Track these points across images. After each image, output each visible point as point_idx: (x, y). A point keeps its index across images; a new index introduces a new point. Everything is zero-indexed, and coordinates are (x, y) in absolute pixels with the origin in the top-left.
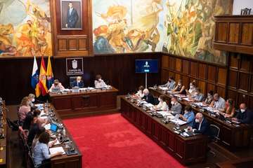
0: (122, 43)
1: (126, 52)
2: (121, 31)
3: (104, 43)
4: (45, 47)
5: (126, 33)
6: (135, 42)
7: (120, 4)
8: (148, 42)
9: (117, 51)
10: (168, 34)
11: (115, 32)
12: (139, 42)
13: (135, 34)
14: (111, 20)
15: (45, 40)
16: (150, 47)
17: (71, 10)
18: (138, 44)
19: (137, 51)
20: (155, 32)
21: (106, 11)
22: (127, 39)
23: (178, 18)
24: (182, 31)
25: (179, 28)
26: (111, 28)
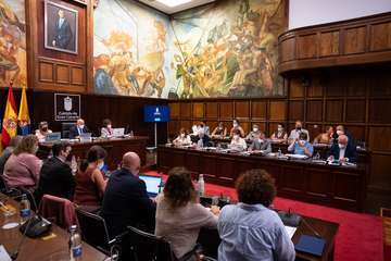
0: (127, 82)
1: (131, 94)
2: (126, 67)
3: (106, 79)
4: (14, 72)
5: (131, 69)
6: (141, 83)
7: (126, 32)
8: (154, 86)
9: (122, 92)
10: (178, 76)
11: (119, 66)
12: (145, 83)
13: (141, 73)
14: (114, 49)
15: (14, 60)
16: (157, 92)
17: (61, 21)
18: (144, 86)
19: (143, 96)
20: (161, 74)
21: (109, 37)
22: (133, 79)
23: (196, 55)
24: (203, 69)
25: (198, 67)
26: (114, 61)
